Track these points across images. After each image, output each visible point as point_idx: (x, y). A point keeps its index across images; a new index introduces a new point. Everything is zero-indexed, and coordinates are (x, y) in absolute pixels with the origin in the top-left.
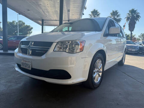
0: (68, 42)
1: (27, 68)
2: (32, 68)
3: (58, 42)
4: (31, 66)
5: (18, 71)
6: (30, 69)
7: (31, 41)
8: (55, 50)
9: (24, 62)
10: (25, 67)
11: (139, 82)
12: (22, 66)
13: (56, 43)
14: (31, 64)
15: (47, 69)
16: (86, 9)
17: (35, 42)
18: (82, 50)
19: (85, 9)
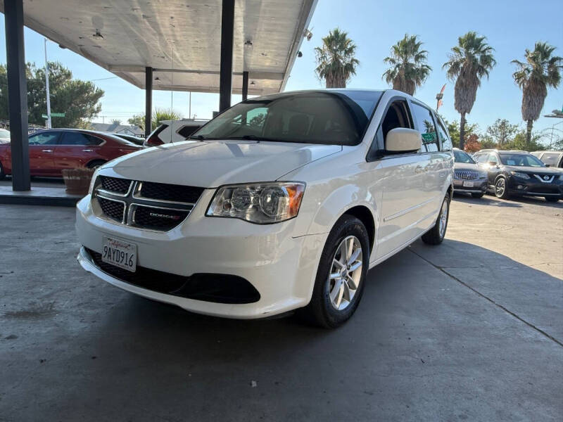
0: (253, 189)
1: (122, 265)
2: (138, 268)
3: (220, 187)
4: (134, 260)
5: (88, 272)
6: (133, 269)
7: (135, 181)
8: (209, 213)
9: (113, 247)
10: (115, 264)
11: (481, 297)
12: (105, 259)
13: (215, 190)
14: (134, 253)
15: (187, 272)
16: (309, 38)
17: (146, 184)
18: (294, 212)
19: (306, 38)
